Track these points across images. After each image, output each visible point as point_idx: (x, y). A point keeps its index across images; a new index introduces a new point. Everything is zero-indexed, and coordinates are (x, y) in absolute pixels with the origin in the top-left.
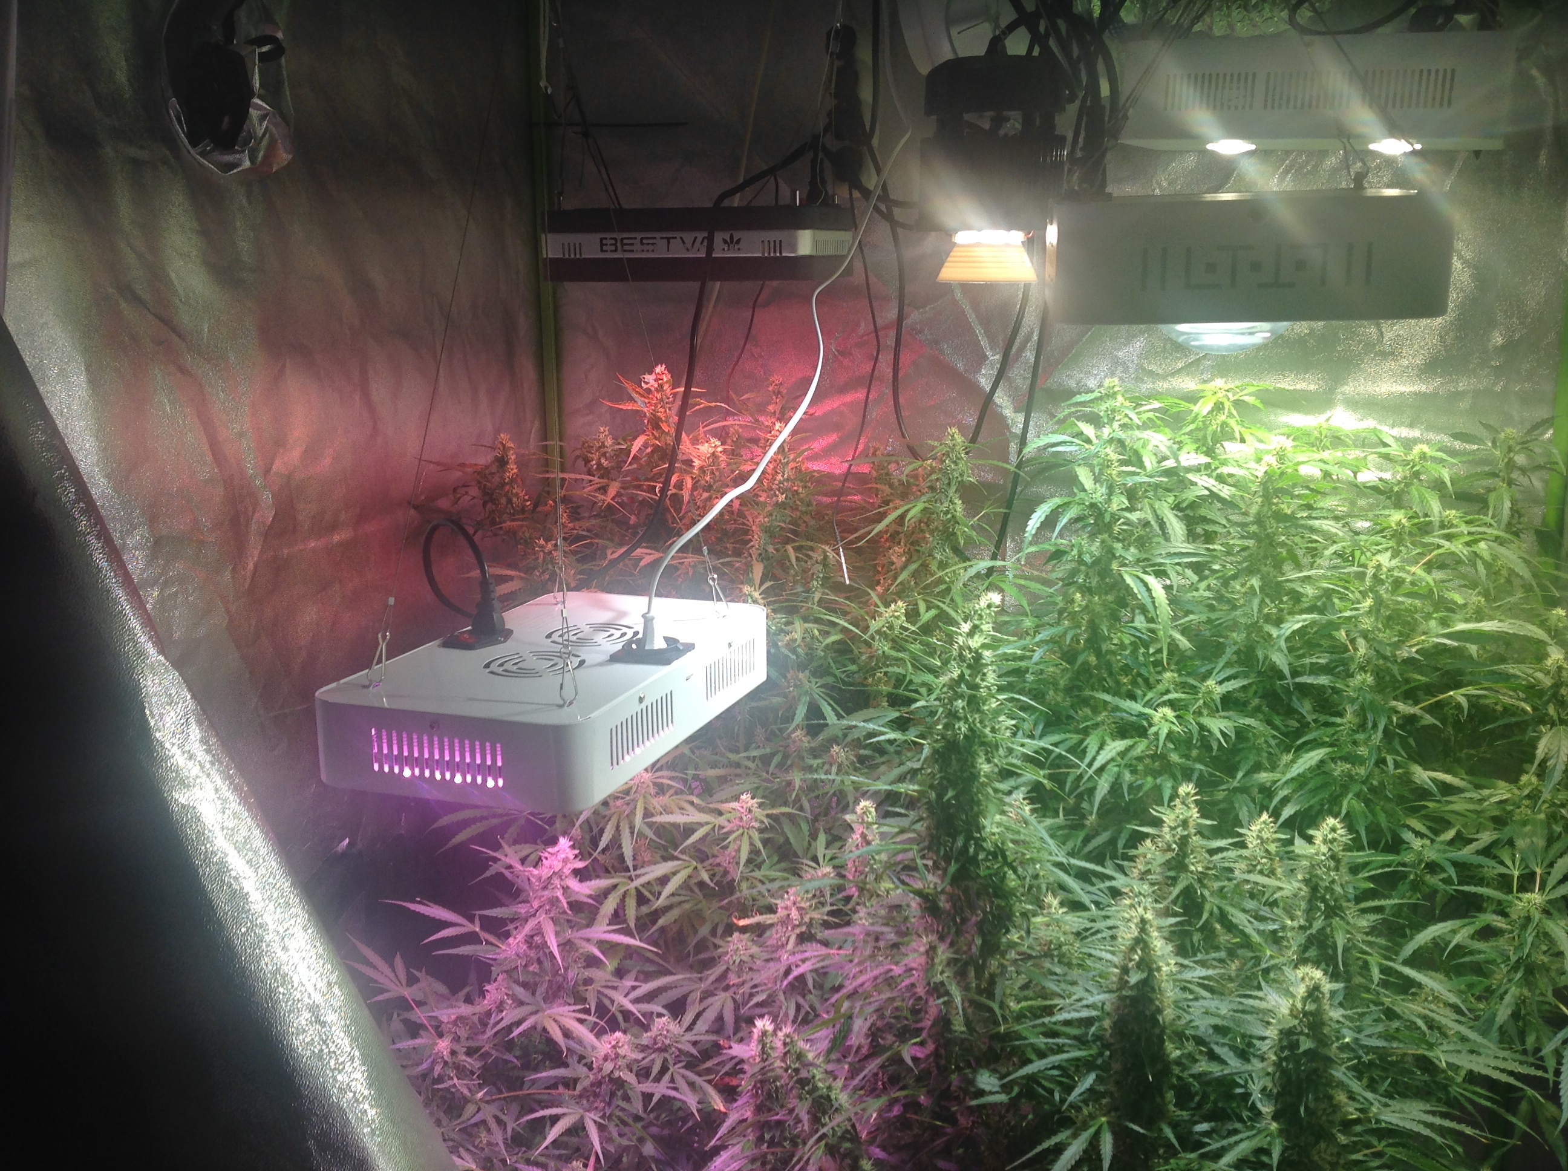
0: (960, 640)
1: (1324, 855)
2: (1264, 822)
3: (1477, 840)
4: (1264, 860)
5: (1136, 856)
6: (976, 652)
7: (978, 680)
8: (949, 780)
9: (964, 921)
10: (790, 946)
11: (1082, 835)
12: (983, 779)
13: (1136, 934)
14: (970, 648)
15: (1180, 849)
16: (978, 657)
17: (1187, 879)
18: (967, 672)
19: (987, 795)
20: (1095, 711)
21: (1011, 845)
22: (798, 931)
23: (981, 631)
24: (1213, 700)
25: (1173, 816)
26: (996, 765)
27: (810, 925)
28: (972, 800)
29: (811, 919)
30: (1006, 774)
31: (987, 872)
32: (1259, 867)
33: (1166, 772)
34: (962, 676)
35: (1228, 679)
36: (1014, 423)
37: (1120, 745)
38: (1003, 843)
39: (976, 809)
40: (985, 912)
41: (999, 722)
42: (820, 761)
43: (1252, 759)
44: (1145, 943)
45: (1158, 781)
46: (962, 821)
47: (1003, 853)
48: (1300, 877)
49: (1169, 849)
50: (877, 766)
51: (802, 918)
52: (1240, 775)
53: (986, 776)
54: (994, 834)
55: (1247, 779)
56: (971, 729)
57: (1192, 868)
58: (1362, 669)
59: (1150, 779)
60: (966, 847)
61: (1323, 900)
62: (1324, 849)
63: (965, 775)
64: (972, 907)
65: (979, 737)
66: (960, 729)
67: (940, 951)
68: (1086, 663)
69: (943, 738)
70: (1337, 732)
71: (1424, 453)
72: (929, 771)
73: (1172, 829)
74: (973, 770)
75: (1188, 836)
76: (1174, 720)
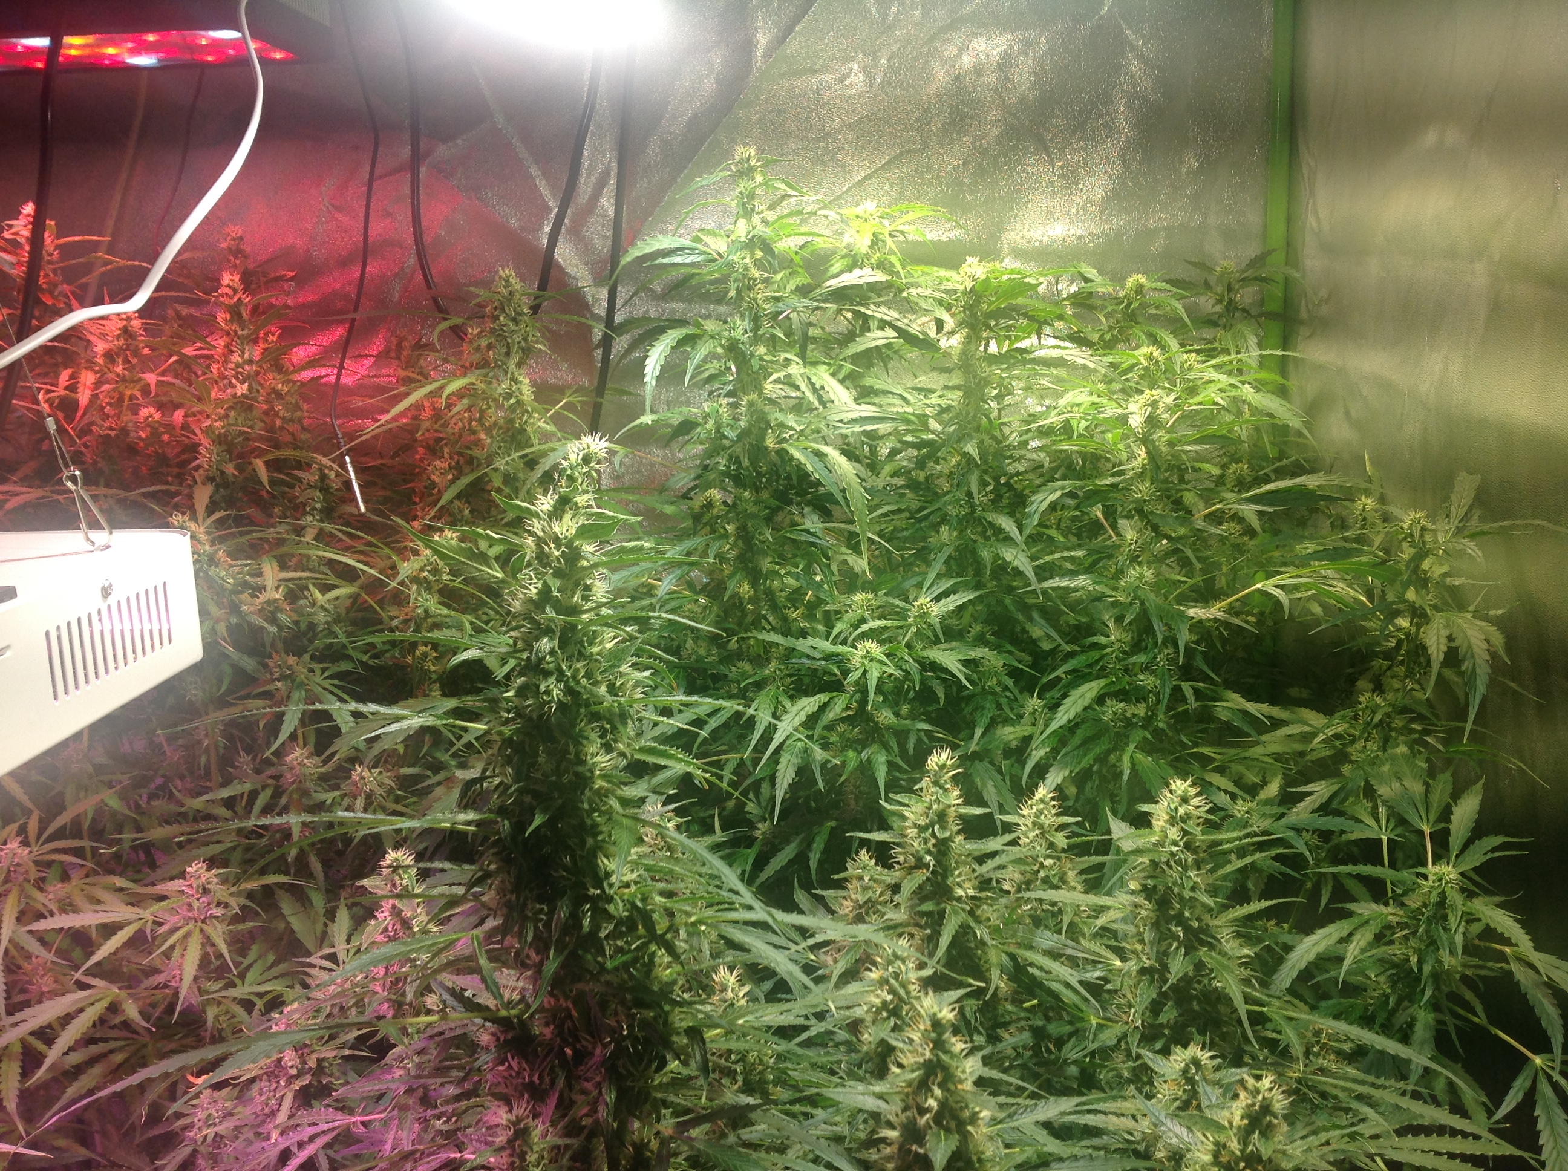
0: (537, 527)
1: (1175, 843)
2: (1042, 801)
3: (1311, 793)
4: (1048, 862)
5: (846, 880)
6: (570, 544)
7: (577, 598)
8: (536, 795)
9: (581, 1056)
10: (282, 1117)
11: (752, 854)
12: (599, 783)
13: (928, 1055)
14: (557, 540)
15: (938, 862)
16: (573, 555)
17: (956, 913)
18: (555, 584)
19: (609, 814)
20: (760, 661)
21: (658, 899)
22: (296, 1086)
23: (576, 507)
24: (930, 626)
25: (919, 808)
26: (622, 754)
27: (320, 1069)
28: (582, 825)
29: (320, 1061)
30: (638, 770)
31: (620, 959)
32: (1042, 874)
33: (873, 741)
34: (545, 592)
35: (945, 594)
36: (596, 300)
37: (809, 704)
38: (644, 899)
39: (590, 841)
40: (619, 1040)
41: (621, 675)
42: (336, 793)
43: (990, 711)
44: (945, 1068)
45: (864, 755)
46: (566, 868)
47: (646, 917)
48: (1133, 885)
49: (920, 864)
50: (429, 790)
51: (304, 1062)
52: (978, 733)
53: (603, 777)
54: (627, 885)
55: (986, 739)
56: (570, 691)
57: (960, 892)
58: (1134, 559)
59: (851, 754)
60: (575, 919)
61: (1180, 920)
62: (1173, 833)
63: (565, 779)
64: (595, 1033)
65: (587, 704)
66: (548, 692)
67: (536, 1134)
68: (735, 595)
69: (519, 714)
70: (1102, 657)
71: (1141, 286)
72: (497, 780)
73: (922, 829)
74: (580, 769)
75: (950, 839)
76: (884, 658)
